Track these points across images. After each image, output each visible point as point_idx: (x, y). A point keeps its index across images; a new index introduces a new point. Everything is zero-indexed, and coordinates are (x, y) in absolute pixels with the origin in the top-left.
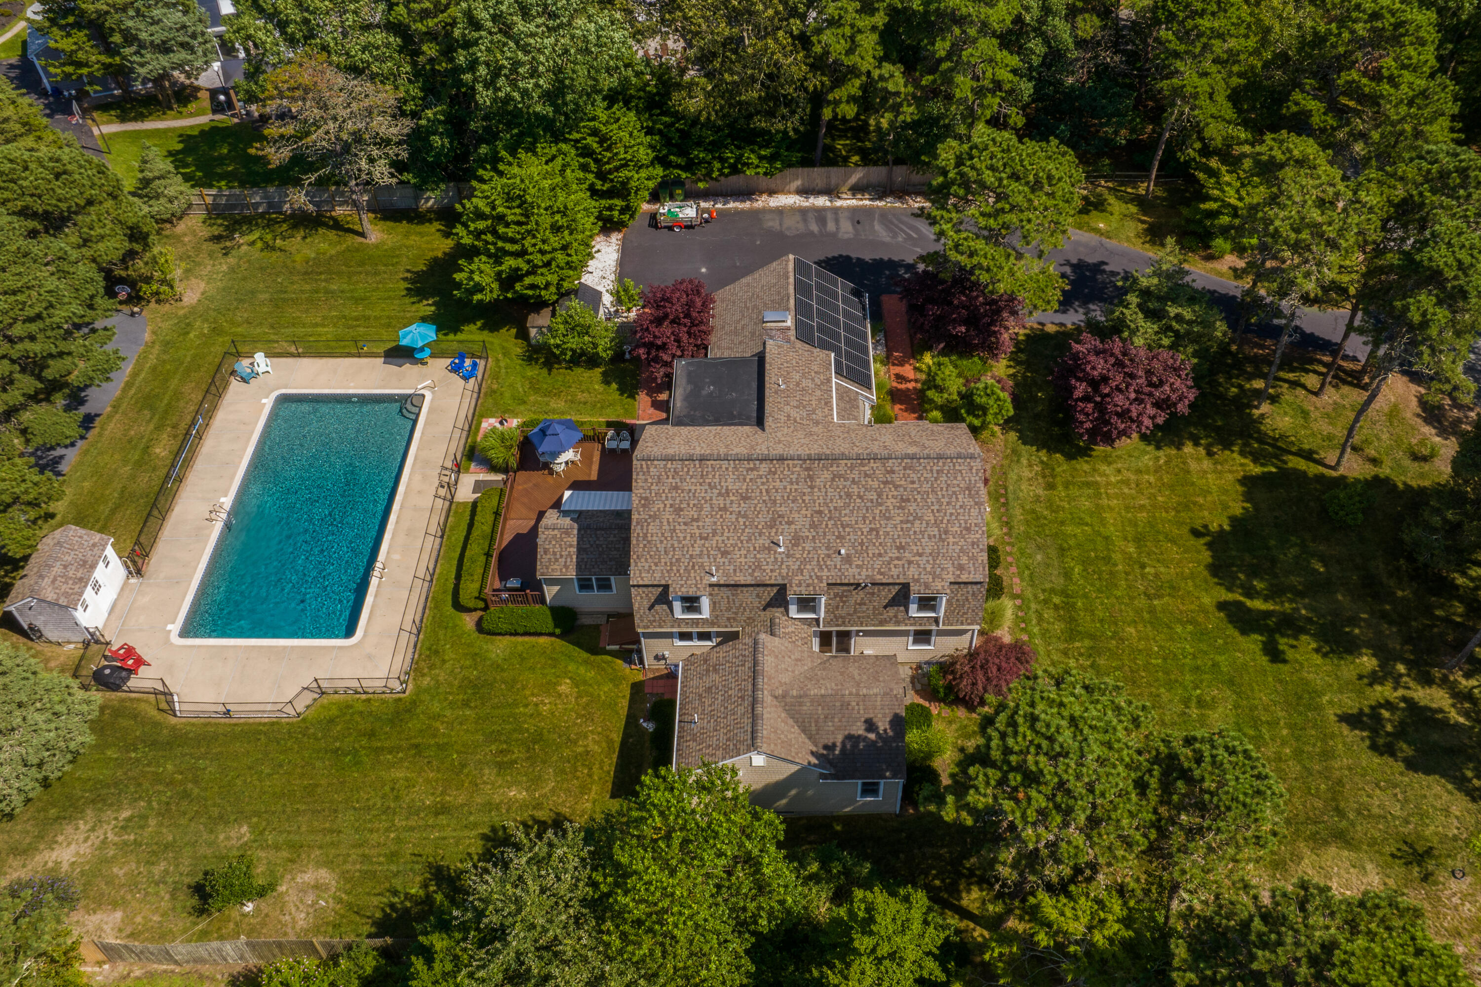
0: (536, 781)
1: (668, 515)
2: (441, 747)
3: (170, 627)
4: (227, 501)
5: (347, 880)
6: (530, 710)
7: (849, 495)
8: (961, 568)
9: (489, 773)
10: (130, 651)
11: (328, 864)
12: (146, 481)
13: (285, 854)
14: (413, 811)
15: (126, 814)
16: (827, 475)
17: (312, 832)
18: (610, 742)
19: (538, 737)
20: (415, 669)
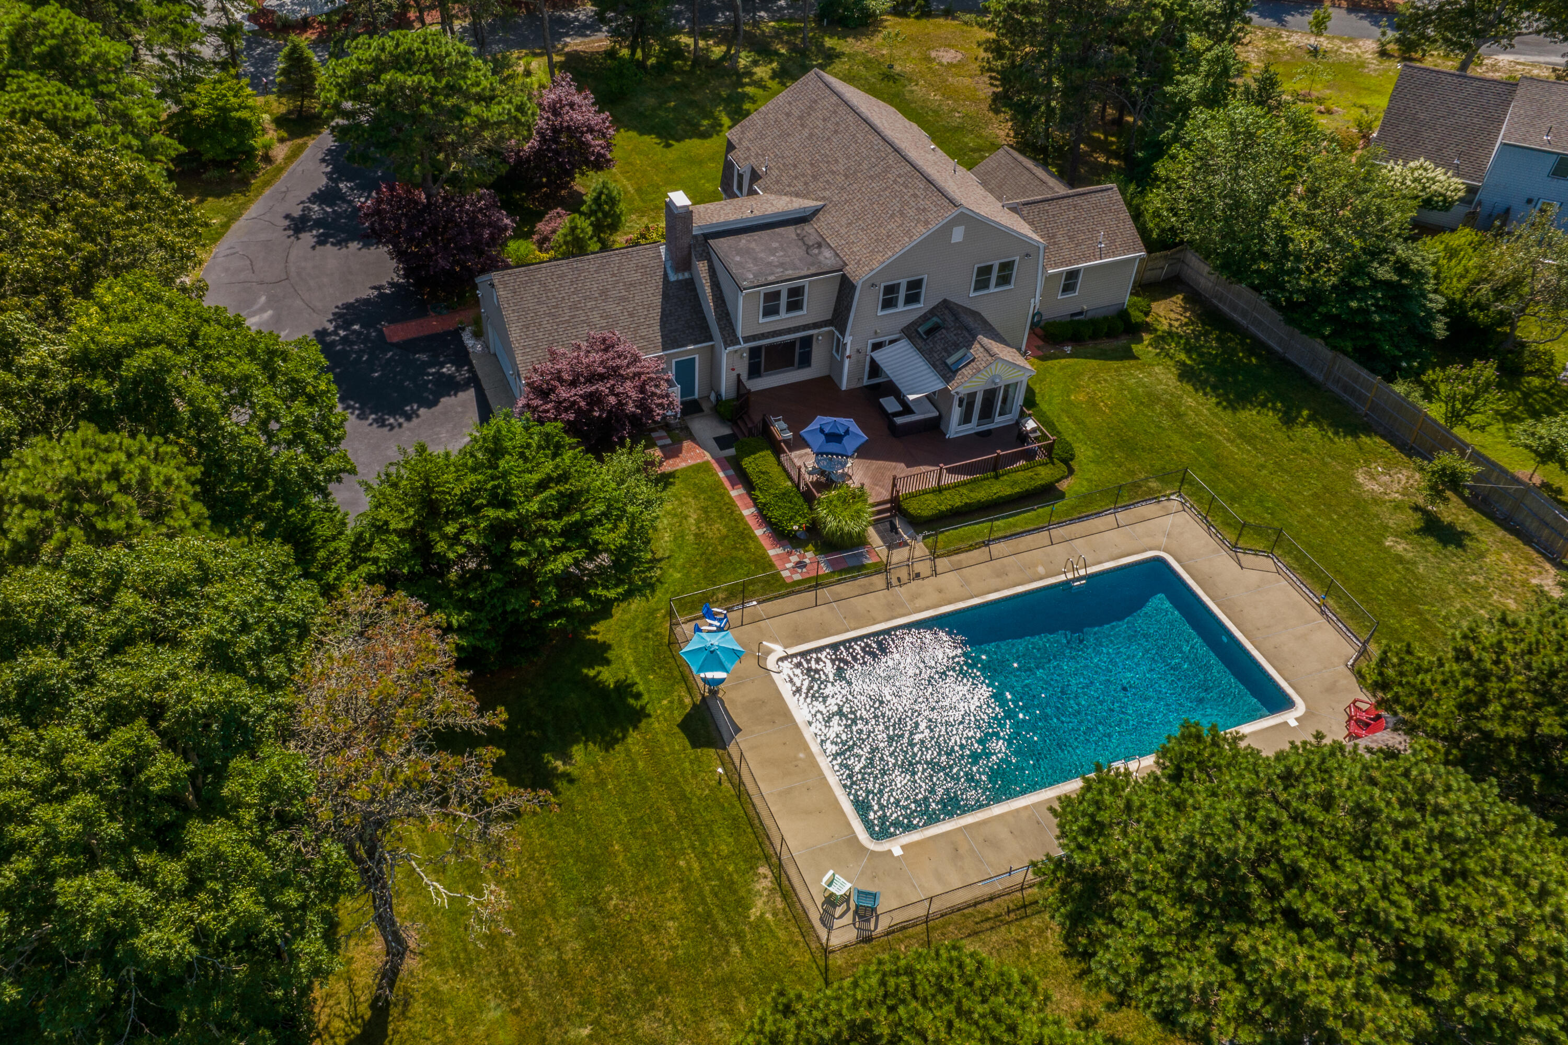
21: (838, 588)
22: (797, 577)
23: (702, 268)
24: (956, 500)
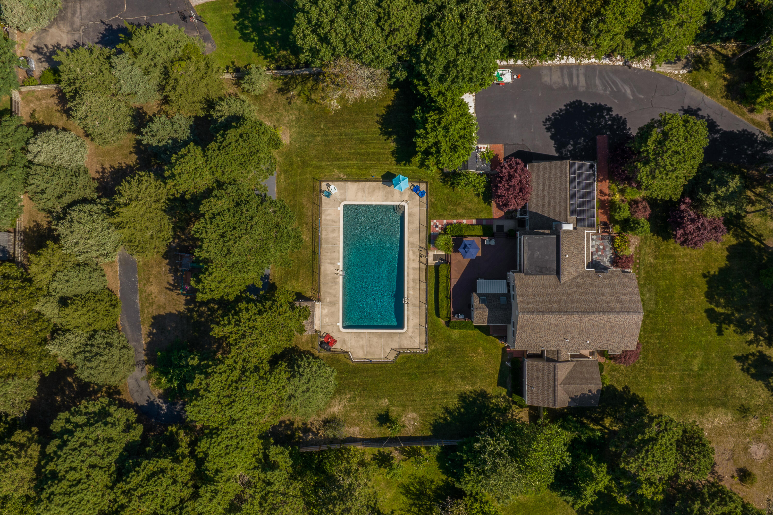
0: (474, 384)
1: (529, 331)
2: (442, 372)
3: (338, 324)
4: (340, 264)
5: (422, 417)
6: (469, 359)
7: (593, 325)
8: (627, 346)
9: (459, 381)
10: (328, 335)
11: (415, 411)
12: (306, 254)
13: (401, 408)
14: (437, 394)
15: (348, 396)
16: (587, 319)
17: (407, 401)
18: (496, 370)
19: (473, 369)
20: (428, 343)
21: (424, 233)
22: (432, 224)
23: (548, 231)
24: (442, 280)
